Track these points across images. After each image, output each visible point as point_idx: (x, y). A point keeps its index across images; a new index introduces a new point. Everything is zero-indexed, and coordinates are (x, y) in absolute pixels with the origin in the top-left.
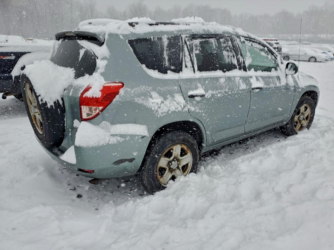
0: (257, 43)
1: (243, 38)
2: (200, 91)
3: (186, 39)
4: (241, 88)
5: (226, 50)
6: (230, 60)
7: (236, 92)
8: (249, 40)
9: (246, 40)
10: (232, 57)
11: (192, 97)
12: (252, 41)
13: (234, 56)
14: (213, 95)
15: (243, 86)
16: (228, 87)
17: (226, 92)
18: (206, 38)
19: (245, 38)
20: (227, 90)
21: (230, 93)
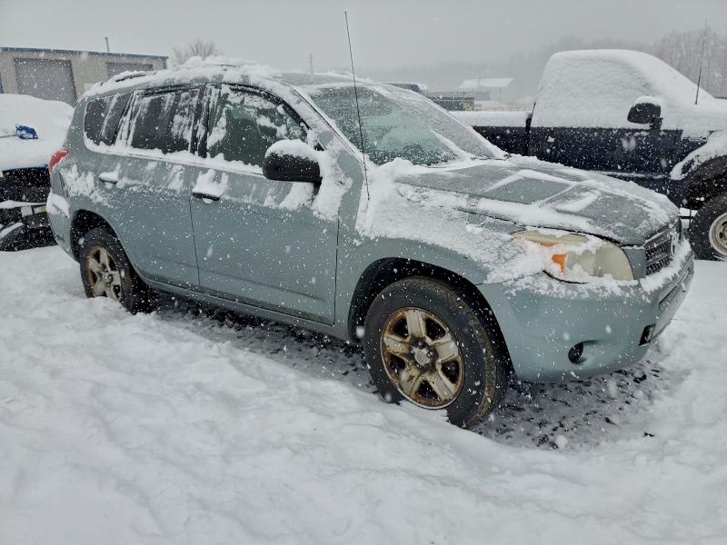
0: (259, 95)
1: (228, 87)
2: (113, 176)
3: (138, 97)
4: (171, 186)
5: (181, 114)
6: (180, 131)
7: (160, 190)
8: (241, 90)
9: (233, 90)
10: (187, 127)
11: (103, 181)
12: (249, 92)
13: (190, 125)
14: (127, 186)
15: (177, 185)
16: (151, 179)
17: (145, 187)
18: (160, 93)
19: (232, 87)
20: (147, 184)
21: (151, 190)
